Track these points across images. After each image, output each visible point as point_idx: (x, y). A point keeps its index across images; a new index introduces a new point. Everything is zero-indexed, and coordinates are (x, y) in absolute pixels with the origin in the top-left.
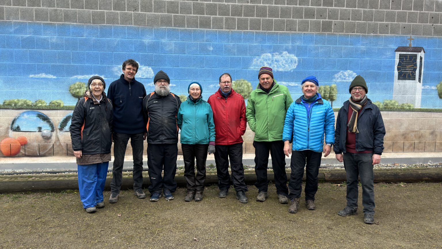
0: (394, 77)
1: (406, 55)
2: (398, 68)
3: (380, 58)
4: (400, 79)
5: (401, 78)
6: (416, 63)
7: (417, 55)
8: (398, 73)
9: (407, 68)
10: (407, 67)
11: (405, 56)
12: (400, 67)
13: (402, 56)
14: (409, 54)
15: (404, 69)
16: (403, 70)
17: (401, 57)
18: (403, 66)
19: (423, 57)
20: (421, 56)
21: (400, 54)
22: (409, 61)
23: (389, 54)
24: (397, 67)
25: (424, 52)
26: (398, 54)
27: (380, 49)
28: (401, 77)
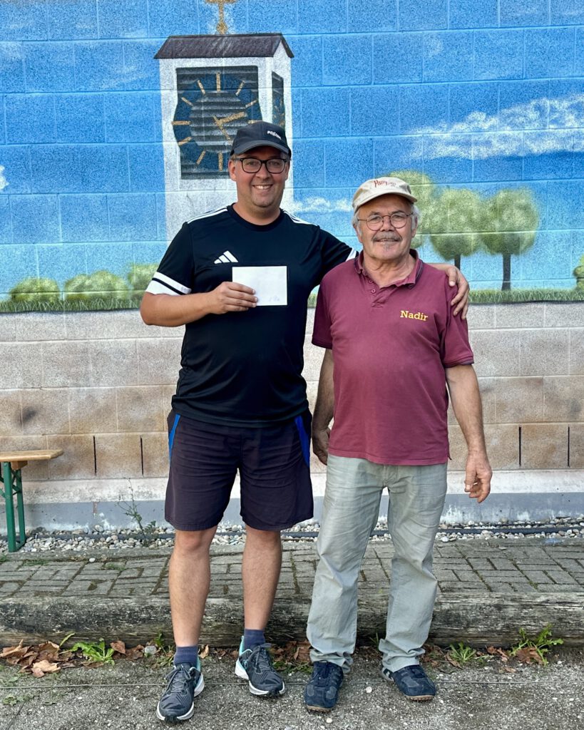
0: (162, 167)
1: (209, 72)
2: (176, 129)
3: (91, 88)
4: (189, 174)
5: (195, 170)
6: (257, 106)
7: (256, 68)
8: (178, 149)
9: (217, 128)
10: (220, 123)
11: (205, 75)
12: (184, 123)
13: (192, 77)
14: (221, 68)
15: (203, 134)
16: (201, 138)
17: (186, 82)
18: (199, 120)
19: (286, 75)
20: (278, 73)
21: (178, 70)
22: (222, 95)
23: (129, 70)
24: (171, 127)
25: (290, 55)
26: (169, 69)
27: (84, 50)
28: (192, 166)
